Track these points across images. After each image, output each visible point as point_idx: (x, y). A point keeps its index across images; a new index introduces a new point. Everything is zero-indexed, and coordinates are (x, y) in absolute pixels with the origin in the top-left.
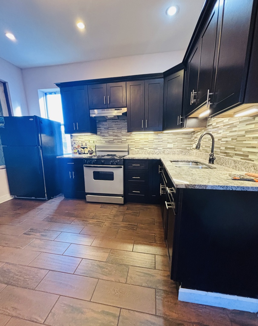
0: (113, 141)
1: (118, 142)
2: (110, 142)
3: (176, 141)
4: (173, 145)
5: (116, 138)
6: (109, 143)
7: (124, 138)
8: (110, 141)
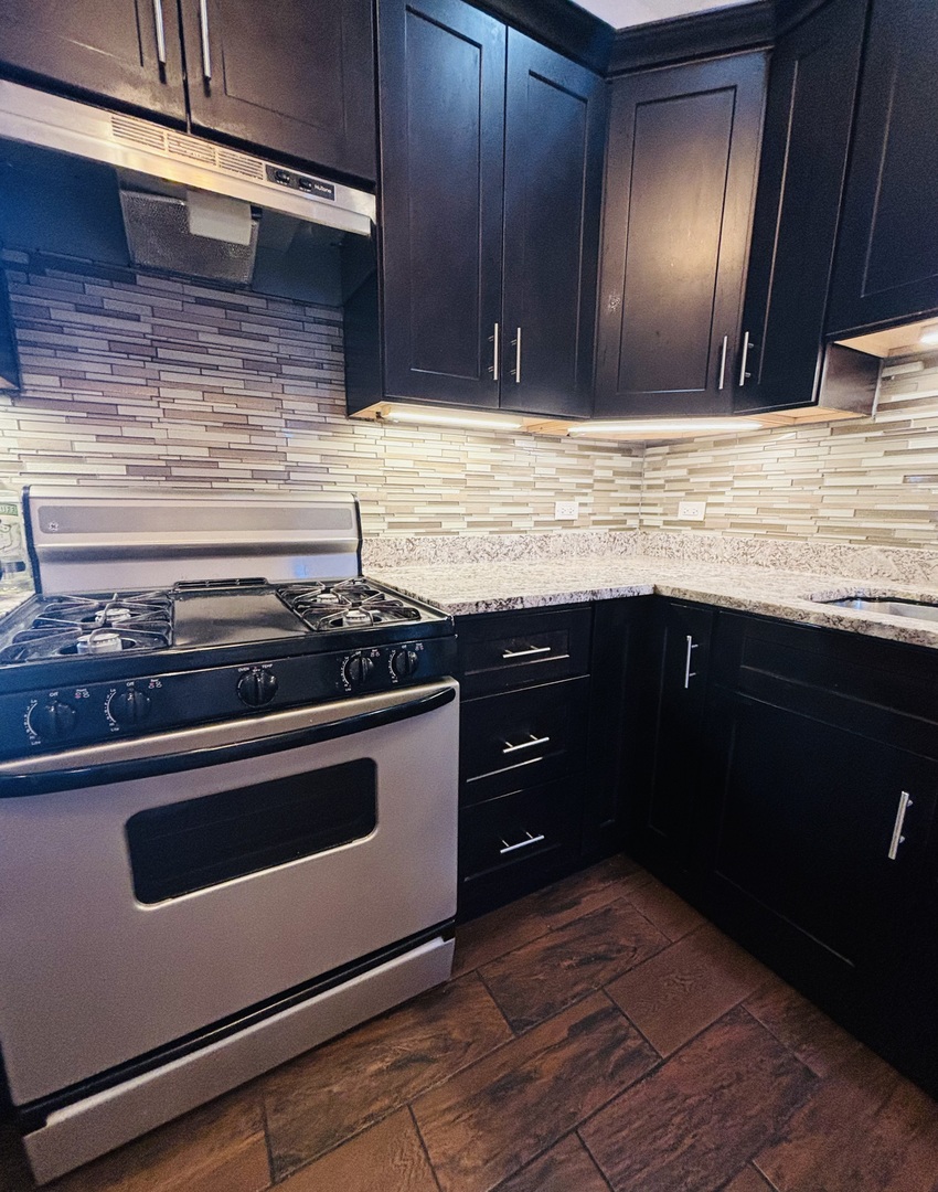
0: (215, 465)
1: (257, 476)
2: (176, 472)
3: (590, 486)
4: (581, 504)
5: (238, 439)
6: (169, 478)
7: (306, 447)
8: (182, 462)
